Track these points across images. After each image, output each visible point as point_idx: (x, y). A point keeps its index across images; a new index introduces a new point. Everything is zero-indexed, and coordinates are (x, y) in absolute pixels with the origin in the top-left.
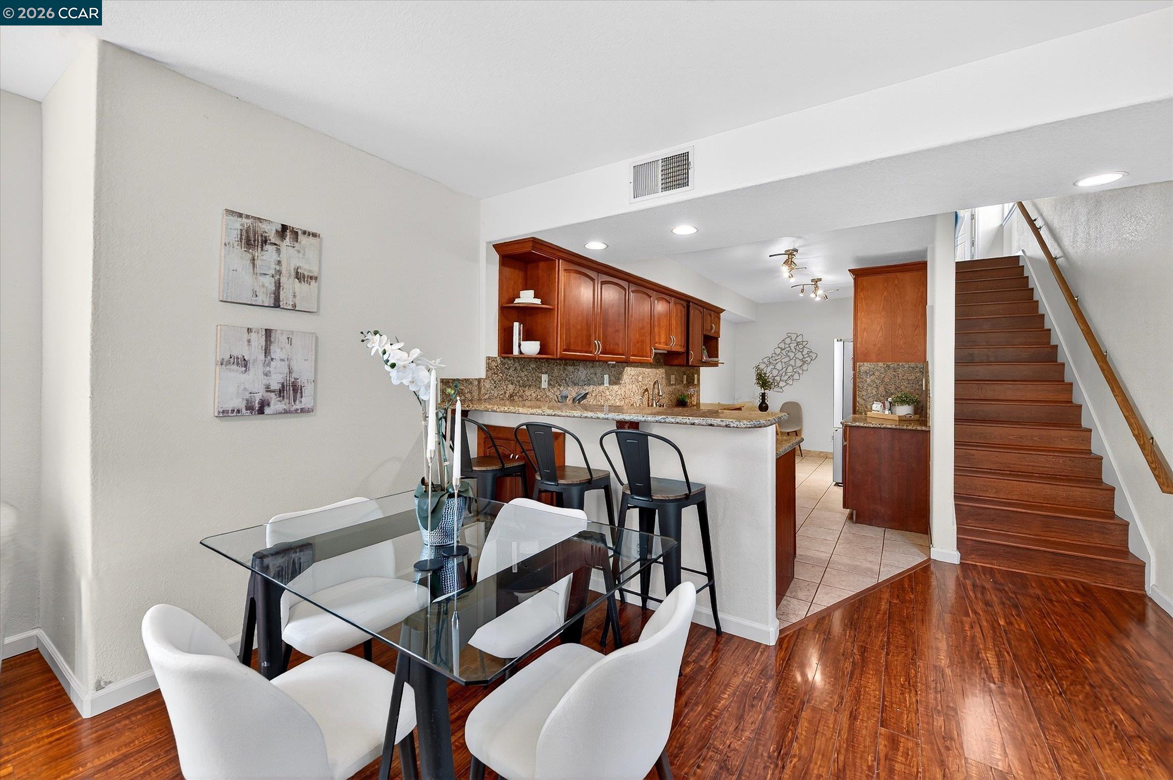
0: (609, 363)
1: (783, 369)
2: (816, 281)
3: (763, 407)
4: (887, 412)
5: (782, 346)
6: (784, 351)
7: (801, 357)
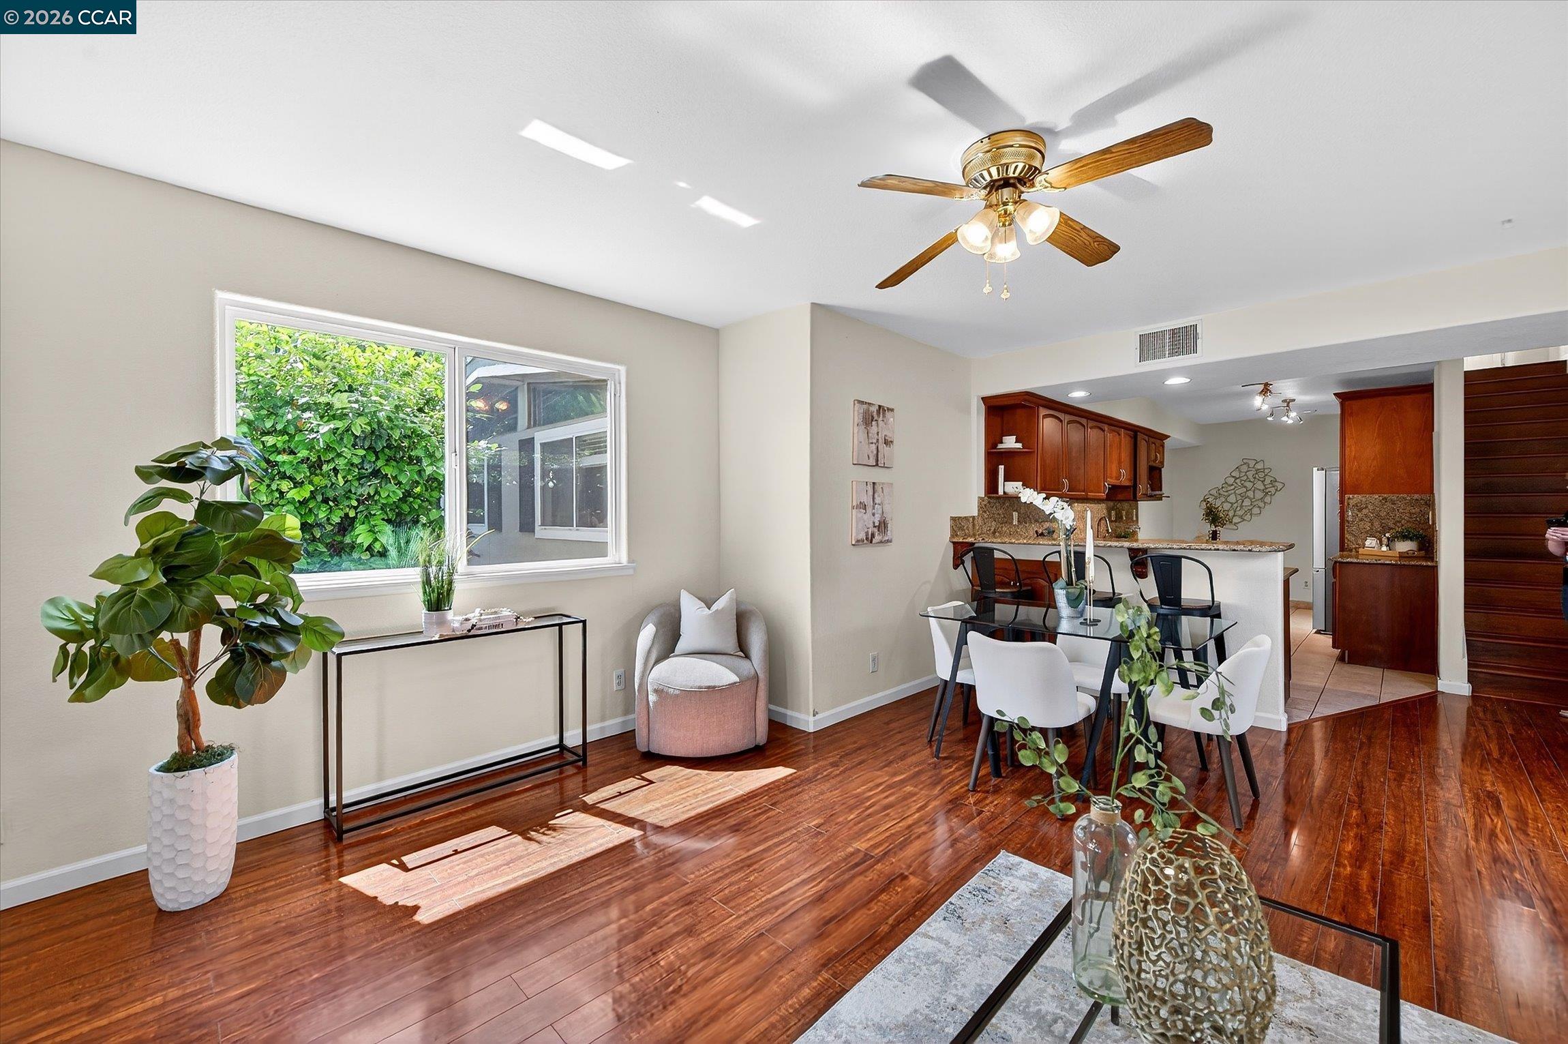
1: (1237, 502)
2: (1288, 403)
4: (1384, 548)
5: (1236, 474)
6: (1238, 481)
7: (1262, 487)
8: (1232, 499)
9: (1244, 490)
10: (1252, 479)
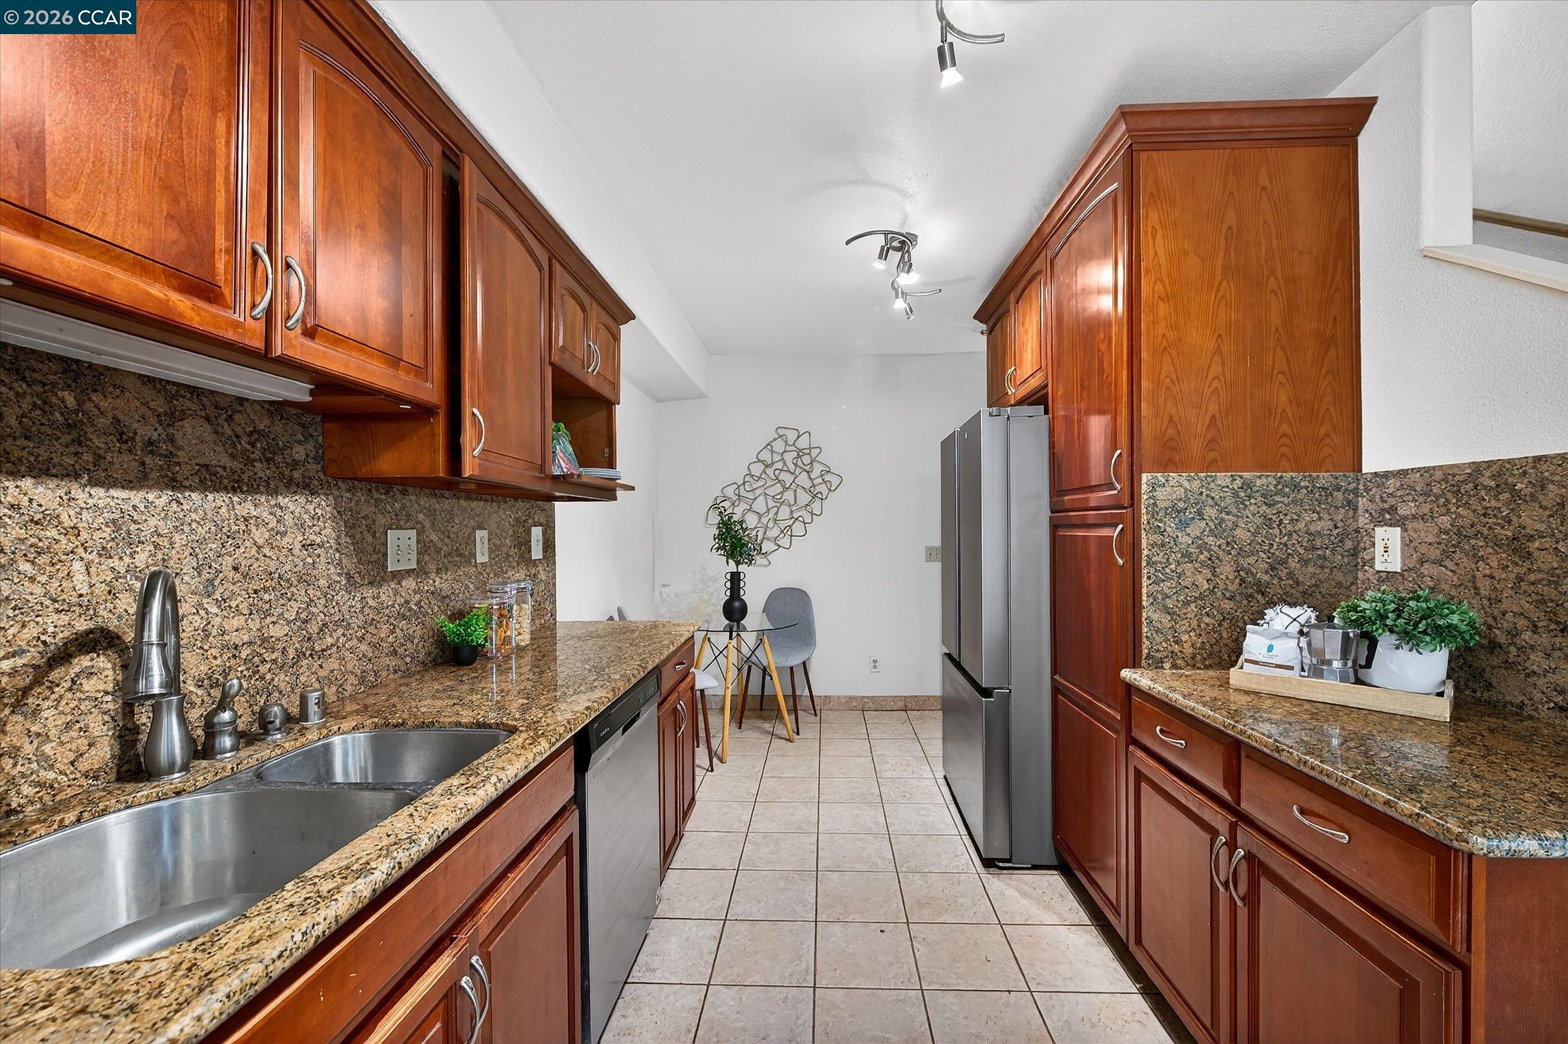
1: (768, 511)
3: (735, 610)
5: (766, 455)
6: (770, 471)
7: (808, 484)
8: (760, 506)
9: (778, 488)
10: (792, 467)
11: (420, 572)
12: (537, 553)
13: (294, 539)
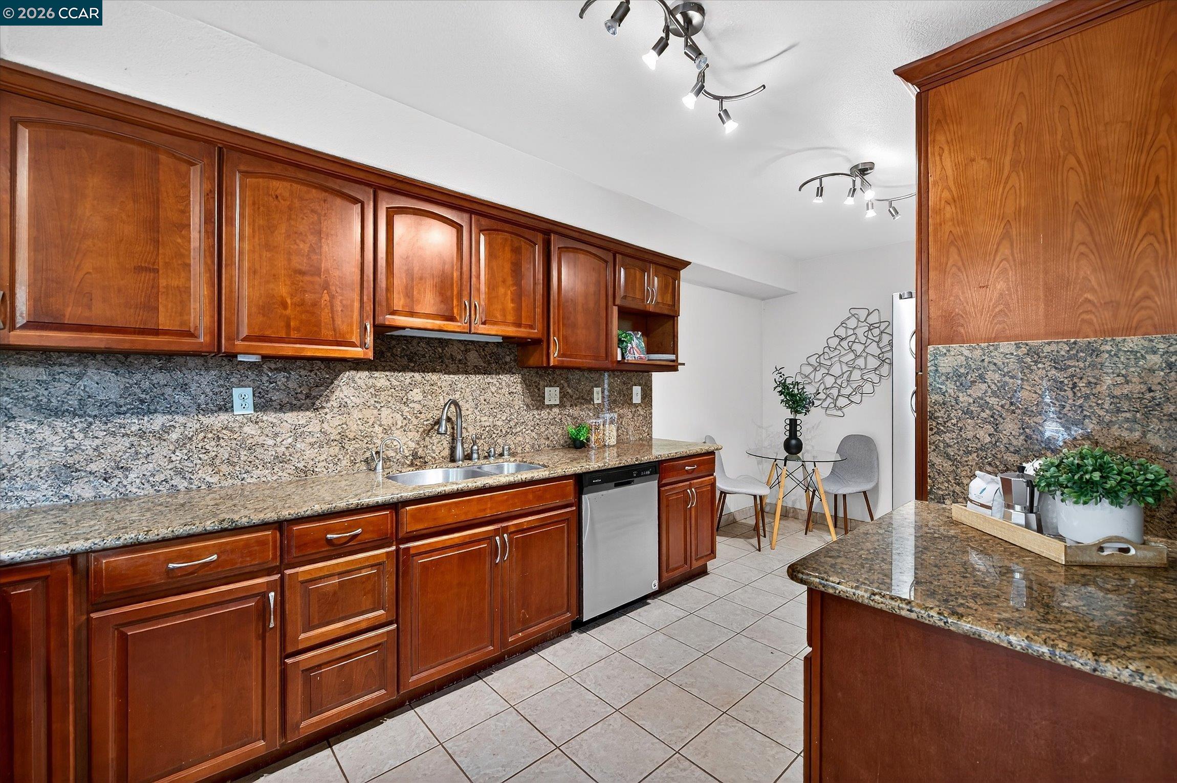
0: (240, 358)
1: (843, 374)
2: (863, 170)
3: (793, 446)
4: (1018, 516)
5: (842, 332)
6: (844, 344)
7: (877, 352)
8: (836, 370)
9: (851, 356)
10: (863, 340)
11: (562, 405)
12: (637, 399)
13: (505, 390)
